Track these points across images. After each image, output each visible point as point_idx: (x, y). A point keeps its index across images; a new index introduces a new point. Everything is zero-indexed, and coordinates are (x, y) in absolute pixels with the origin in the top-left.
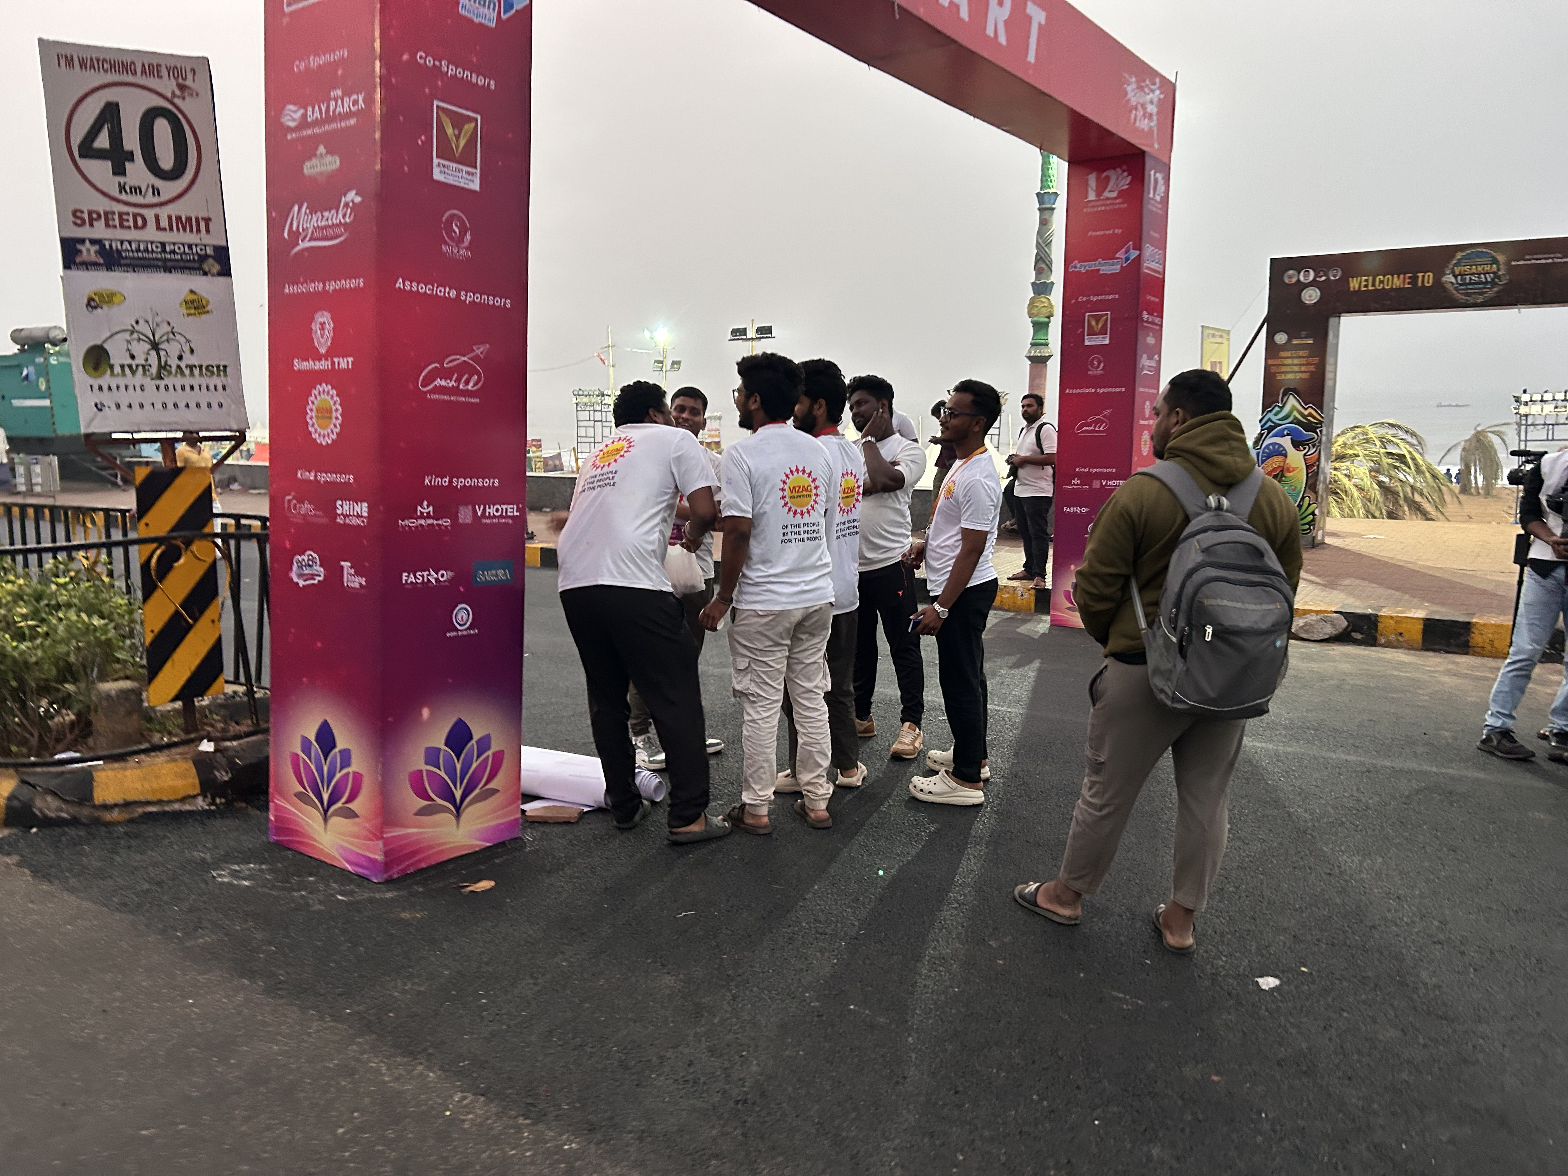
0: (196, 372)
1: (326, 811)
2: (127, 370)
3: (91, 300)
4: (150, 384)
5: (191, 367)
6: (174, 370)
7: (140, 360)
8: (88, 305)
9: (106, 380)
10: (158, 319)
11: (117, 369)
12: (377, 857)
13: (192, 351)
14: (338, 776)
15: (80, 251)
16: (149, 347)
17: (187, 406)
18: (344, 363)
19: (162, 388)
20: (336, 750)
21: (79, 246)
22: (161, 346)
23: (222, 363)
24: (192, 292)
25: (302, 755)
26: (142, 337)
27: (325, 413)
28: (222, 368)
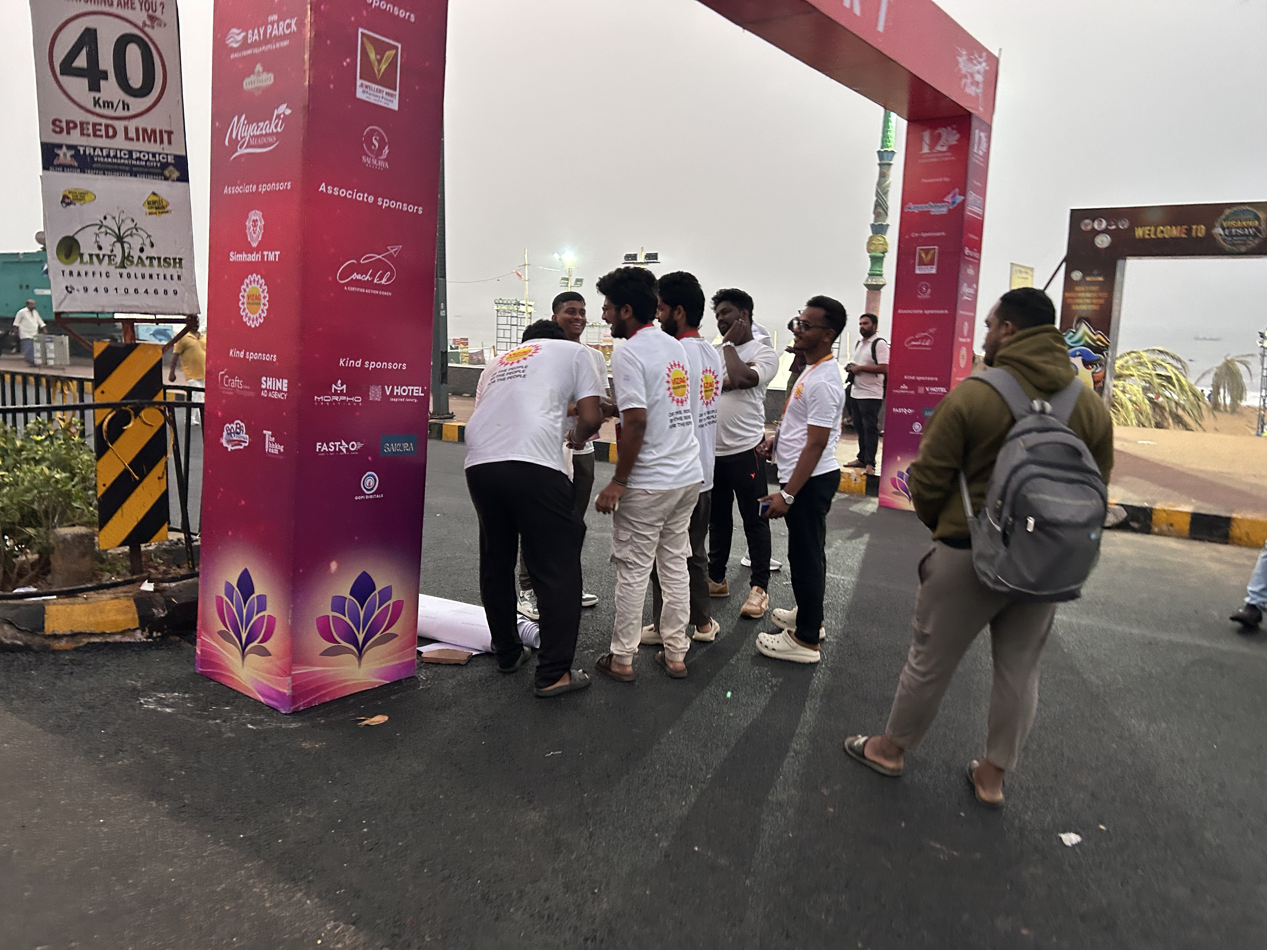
0: (155, 263)
1: (244, 649)
2: (95, 258)
3: (65, 197)
4: (115, 272)
5: (151, 259)
6: (136, 260)
7: (106, 251)
8: (63, 202)
9: (76, 266)
10: (123, 216)
11: (86, 258)
12: (285, 691)
13: (152, 245)
14: (255, 618)
15: (58, 155)
16: (115, 240)
17: (146, 292)
18: (272, 256)
19: (125, 275)
20: (254, 596)
21: (57, 151)
22: (125, 240)
23: (178, 256)
24: (154, 194)
25: (226, 598)
26: (109, 231)
27: (254, 299)
28: (177, 261)
